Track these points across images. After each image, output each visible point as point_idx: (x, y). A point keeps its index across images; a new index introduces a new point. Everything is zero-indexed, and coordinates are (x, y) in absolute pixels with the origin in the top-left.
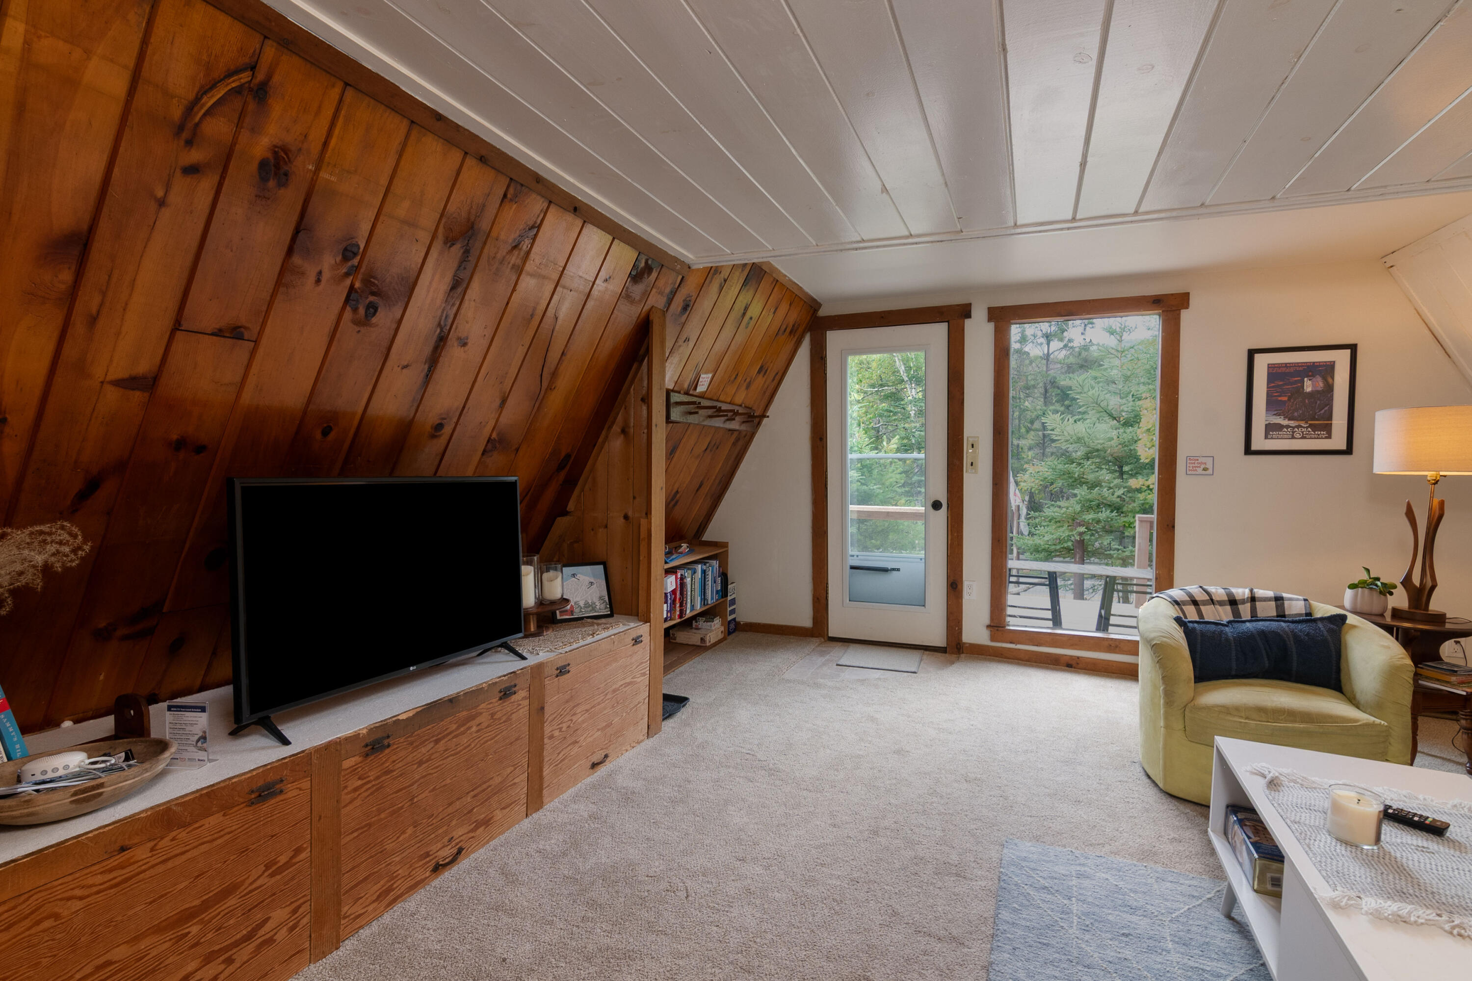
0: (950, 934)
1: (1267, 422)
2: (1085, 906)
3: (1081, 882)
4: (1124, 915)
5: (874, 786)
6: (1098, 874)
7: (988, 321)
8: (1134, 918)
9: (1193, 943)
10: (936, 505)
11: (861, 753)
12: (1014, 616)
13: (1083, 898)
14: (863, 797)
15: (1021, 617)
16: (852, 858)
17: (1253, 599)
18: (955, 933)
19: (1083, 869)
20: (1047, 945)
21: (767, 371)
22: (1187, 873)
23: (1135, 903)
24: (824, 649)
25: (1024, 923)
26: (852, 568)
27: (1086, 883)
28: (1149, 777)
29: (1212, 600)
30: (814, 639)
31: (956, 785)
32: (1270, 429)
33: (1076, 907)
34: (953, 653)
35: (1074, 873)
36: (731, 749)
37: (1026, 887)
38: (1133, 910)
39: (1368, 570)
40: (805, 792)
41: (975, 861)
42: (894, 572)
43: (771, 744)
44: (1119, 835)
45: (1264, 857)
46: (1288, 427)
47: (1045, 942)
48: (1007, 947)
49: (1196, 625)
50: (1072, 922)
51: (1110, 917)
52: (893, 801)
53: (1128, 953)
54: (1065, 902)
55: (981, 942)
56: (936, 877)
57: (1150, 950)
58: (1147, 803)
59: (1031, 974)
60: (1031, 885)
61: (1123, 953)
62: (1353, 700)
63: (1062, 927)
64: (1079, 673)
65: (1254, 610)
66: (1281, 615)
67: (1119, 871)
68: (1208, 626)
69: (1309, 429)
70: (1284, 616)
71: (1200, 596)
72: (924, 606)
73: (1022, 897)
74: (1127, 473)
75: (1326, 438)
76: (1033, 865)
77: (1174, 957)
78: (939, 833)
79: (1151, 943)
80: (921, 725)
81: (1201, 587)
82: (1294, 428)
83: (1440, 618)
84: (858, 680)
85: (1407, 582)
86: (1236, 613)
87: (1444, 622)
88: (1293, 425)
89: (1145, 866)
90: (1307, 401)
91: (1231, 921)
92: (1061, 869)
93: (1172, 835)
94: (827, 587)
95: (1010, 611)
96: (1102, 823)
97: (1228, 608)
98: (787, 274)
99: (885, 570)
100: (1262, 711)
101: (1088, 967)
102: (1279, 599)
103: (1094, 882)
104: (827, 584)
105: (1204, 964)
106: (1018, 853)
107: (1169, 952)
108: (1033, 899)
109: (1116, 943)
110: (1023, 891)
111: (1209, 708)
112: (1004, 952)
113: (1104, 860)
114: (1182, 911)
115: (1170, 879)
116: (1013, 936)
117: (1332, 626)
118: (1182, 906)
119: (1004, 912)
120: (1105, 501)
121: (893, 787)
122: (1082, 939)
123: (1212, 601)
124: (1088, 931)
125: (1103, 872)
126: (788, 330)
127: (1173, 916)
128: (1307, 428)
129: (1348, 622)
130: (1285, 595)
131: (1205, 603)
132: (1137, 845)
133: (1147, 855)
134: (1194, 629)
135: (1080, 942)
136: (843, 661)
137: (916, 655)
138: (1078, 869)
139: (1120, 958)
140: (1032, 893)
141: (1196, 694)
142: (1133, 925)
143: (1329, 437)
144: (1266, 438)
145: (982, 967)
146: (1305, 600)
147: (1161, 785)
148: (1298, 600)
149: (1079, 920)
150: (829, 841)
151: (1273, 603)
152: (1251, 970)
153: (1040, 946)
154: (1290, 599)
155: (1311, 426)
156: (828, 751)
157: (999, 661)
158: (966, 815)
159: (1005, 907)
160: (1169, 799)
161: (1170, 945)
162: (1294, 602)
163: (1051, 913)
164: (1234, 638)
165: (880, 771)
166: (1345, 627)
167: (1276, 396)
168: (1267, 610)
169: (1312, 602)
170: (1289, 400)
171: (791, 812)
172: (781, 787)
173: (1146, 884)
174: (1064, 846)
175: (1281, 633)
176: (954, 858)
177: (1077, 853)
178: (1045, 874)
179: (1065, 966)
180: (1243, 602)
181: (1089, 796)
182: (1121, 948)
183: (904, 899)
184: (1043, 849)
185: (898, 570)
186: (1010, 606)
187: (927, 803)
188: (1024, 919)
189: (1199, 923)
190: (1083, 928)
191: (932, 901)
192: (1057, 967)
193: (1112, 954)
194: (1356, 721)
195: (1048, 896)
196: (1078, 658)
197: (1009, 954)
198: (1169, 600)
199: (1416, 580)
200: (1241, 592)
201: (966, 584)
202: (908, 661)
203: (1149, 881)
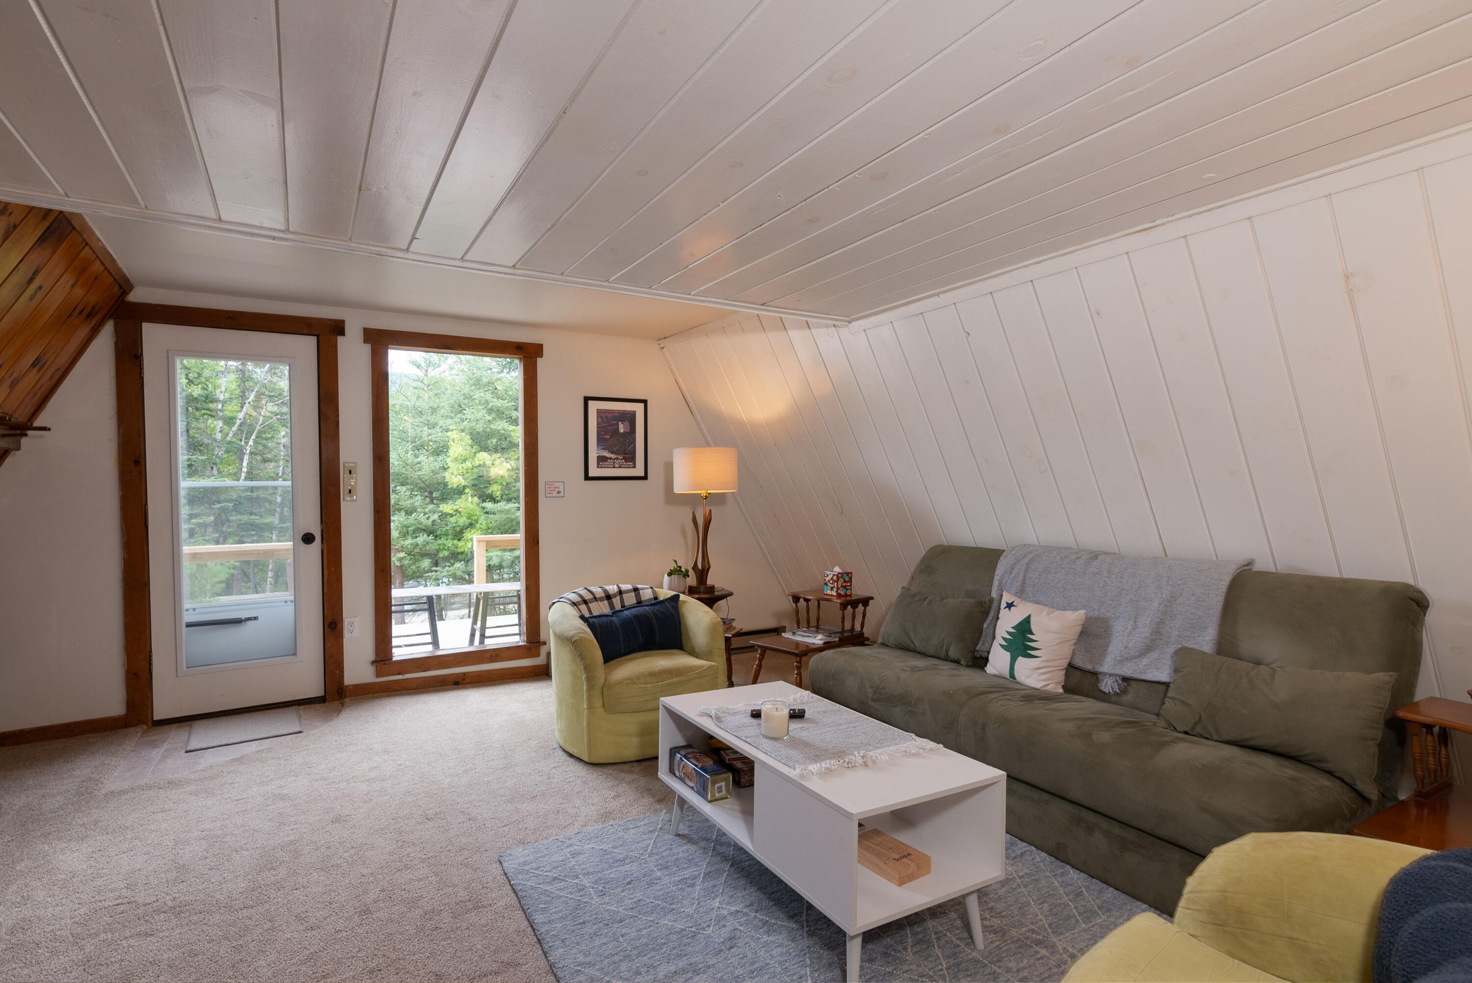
0: (502, 962)
1: (598, 455)
2: (591, 877)
3: (577, 859)
4: (620, 868)
5: (332, 866)
6: (585, 848)
7: (364, 343)
8: (627, 867)
9: (670, 864)
10: (308, 539)
11: (291, 838)
12: (400, 646)
13: (585, 871)
14: (328, 882)
15: (406, 646)
16: (357, 950)
17: (620, 592)
18: (505, 958)
19: (572, 849)
20: (584, 923)
21: (45, 363)
22: (637, 817)
23: (621, 856)
24: (153, 738)
25: (556, 916)
26: (189, 625)
27: (581, 858)
28: (571, 756)
29: (595, 597)
30: (131, 730)
31: (420, 827)
32: (601, 460)
33: (586, 882)
34: (333, 700)
35: (568, 855)
36: (82, 911)
37: (541, 886)
38: (623, 861)
39: (676, 562)
40: (244, 911)
41: (483, 888)
42: (251, 623)
43: (151, 878)
44: (579, 810)
45: (714, 774)
46: (610, 458)
47: (581, 921)
48: (557, 943)
49: (594, 619)
50: (591, 894)
51: (612, 876)
52: (365, 871)
53: (638, 895)
54: (576, 881)
55: (532, 953)
56: (457, 921)
57: (650, 884)
58: (582, 777)
59: (587, 953)
60: (544, 883)
61: (635, 897)
62: (693, 653)
63: (586, 902)
64: (467, 688)
65: (622, 601)
66: (640, 602)
67: (597, 837)
68: (602, 618)
69: (623, 461)
70: (641, 602)
71: (588, 596)
72: (295, 654)
73: (542, 896)
74: (437, 498)
75: (633, 467)
76: (534, 865)
77: (666, 880)
78: (434, 879)
79: (648, 879)
80: (345, 783)
81: (586, 588)
82: (614, 459)
83: (712, 589)
84: (233, 760)
85: (695, 567)
86: (612, 606)
87: (714, 591)
88: (613, 457)
89: (612, 825)
90: (621, 439)
91: (681, 837)
92: (558, 857)
93: (613, 794)
94: (150, 656)
95: (395, 642)
96: (562, 807)
97: (606, 602)
98: (102, 239)
99: (238, 622)
100: (652, 674)
101: (621, 921)
102: (636, 590)
103: (586, 855)
104: (151, 651)
105: (683, 875)
106: (516, 861)
107: (660, 879)
108: (552, 892)
109: (627, 892)
110: (541, 890)
111: (619, 683)
112: (557, 949)
113: (582, 834)
114: (651, 846)
115: (631, 826)
116: (555, 932)
117: (674, 604)
118: (649, 842)
119: (537, 917)
120: (420, 526)
121: (355, 858)
122: (605, 903)
123: (595, 599)
124: (604, 895)
125: (587, 844)
126: (86, 312)
127: (649, 850)
128: (622, 459)
129: (680, 599)
130: (639, 586)
131: (591, 601)
132: (595, 813)
133: (606, 816)
134: (594, 623)
135: (604, 906)
136: (193, 745)
137: (291, 712)
138: (569, 850)
139: (636, 902)
140: (548, 888)
141: (607, 674)
142: (629, 873)
143: (634, 467)
144: (598, 467)
145: (546, 973)
146: (651, 588)
147: (586, 759)
148: (647, 588)
149: (594, 890)
150: (315, 948)
151: (633, 593)
152: (709, 863)
153: (580, 927)
154: (643, 589)
155: (624, 458)
156: (245, 853)
157: (389, 696)
158: (449, 851)
159: (535, 911)
160: (595, 768)
161: (659, 874)
162: (645, 590)
163: (572, 896)
164: (620, 625)
165: (328, 848)
166: (680, 603)
167: (602, 435)
168: (630, 599)
169: (655, 589)
170: (611, 437)
171: (241, 942)
172: (205, 921)
173: (619, 838)
174: (546, 838)
175: (647, 614)
176: (463, 895)
177: (560, 838)
178: (548, 868)
179: (605, 931)
180: (615, 595)
181: (539, 789)
182: (632, 894)
183: (440, 958)
184: (534, 848)
185: (256, 618)
186: (394, 637)
187: (403, 856)
188: (555, 913)
189: (664, 848)
190: (600, 894)
191: (467, 944)
192: (601, 935)
193: (629, 902)
194: (703, 666)
195: (561, 884)
196: (464, 674)
197: (562, 947)
198: (569, 602)
199: (700, 566)
200: (612, 589)
201: (346, 620)
202: (286, 722)
203: (620, 834)
